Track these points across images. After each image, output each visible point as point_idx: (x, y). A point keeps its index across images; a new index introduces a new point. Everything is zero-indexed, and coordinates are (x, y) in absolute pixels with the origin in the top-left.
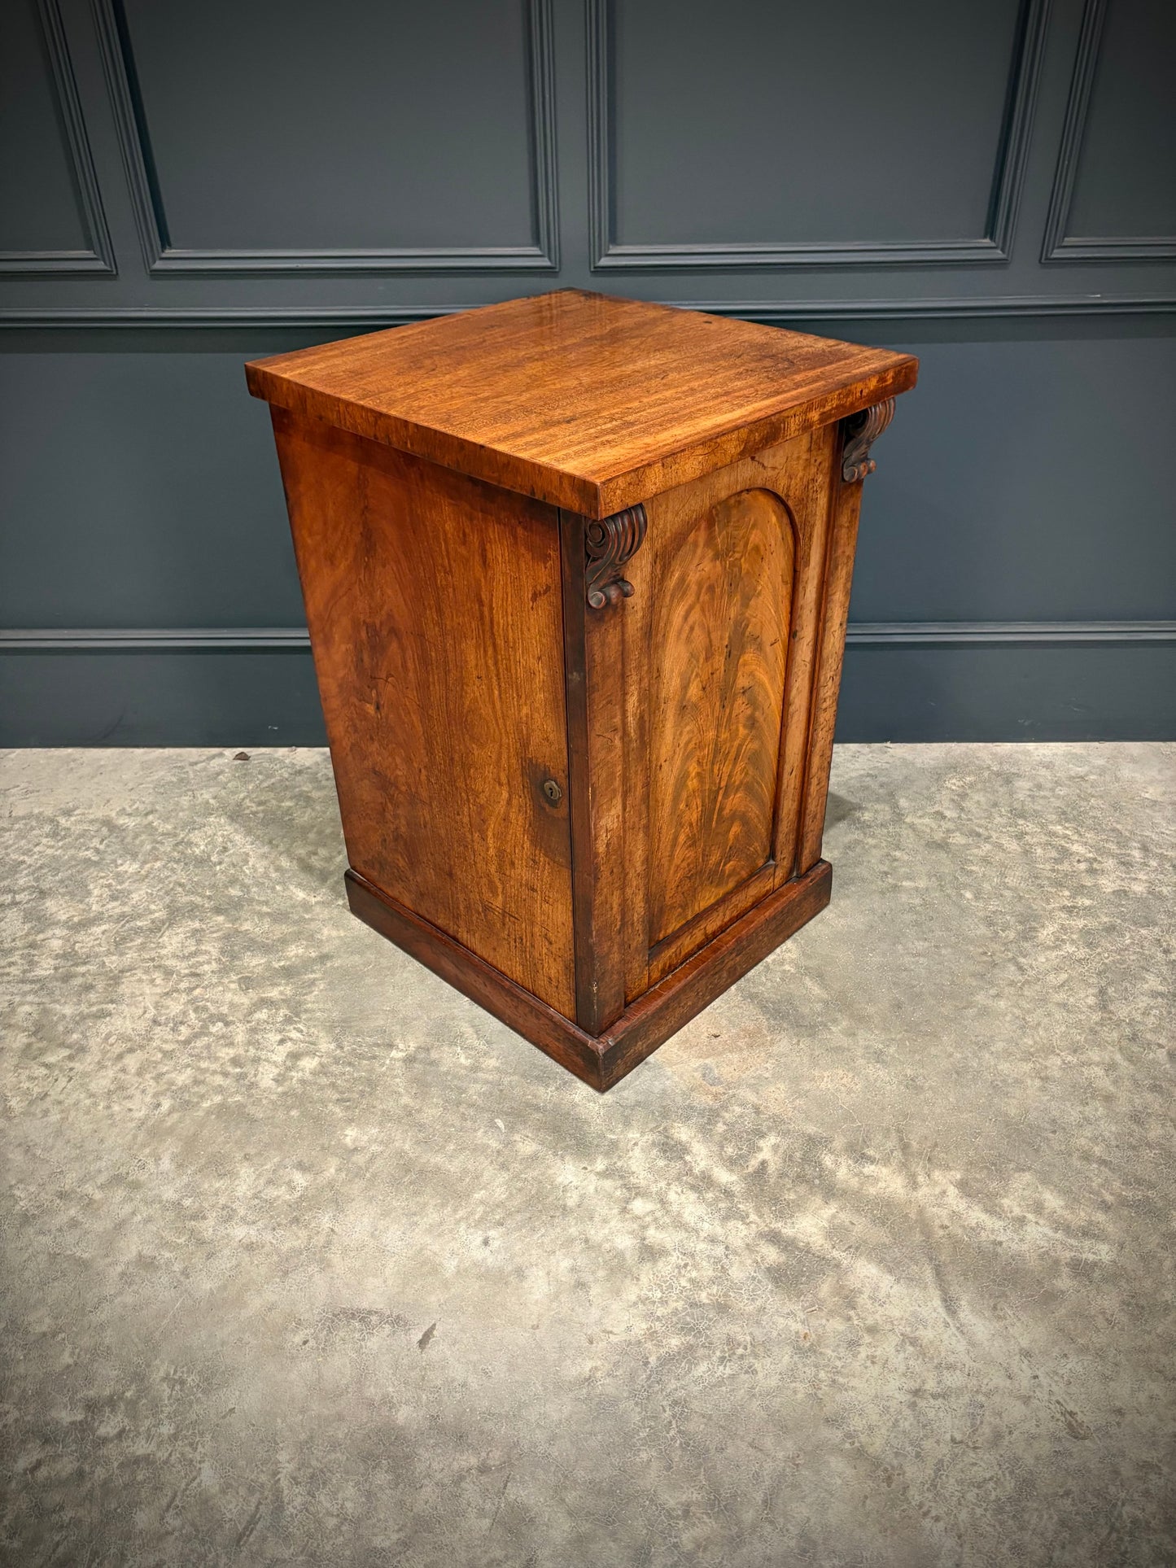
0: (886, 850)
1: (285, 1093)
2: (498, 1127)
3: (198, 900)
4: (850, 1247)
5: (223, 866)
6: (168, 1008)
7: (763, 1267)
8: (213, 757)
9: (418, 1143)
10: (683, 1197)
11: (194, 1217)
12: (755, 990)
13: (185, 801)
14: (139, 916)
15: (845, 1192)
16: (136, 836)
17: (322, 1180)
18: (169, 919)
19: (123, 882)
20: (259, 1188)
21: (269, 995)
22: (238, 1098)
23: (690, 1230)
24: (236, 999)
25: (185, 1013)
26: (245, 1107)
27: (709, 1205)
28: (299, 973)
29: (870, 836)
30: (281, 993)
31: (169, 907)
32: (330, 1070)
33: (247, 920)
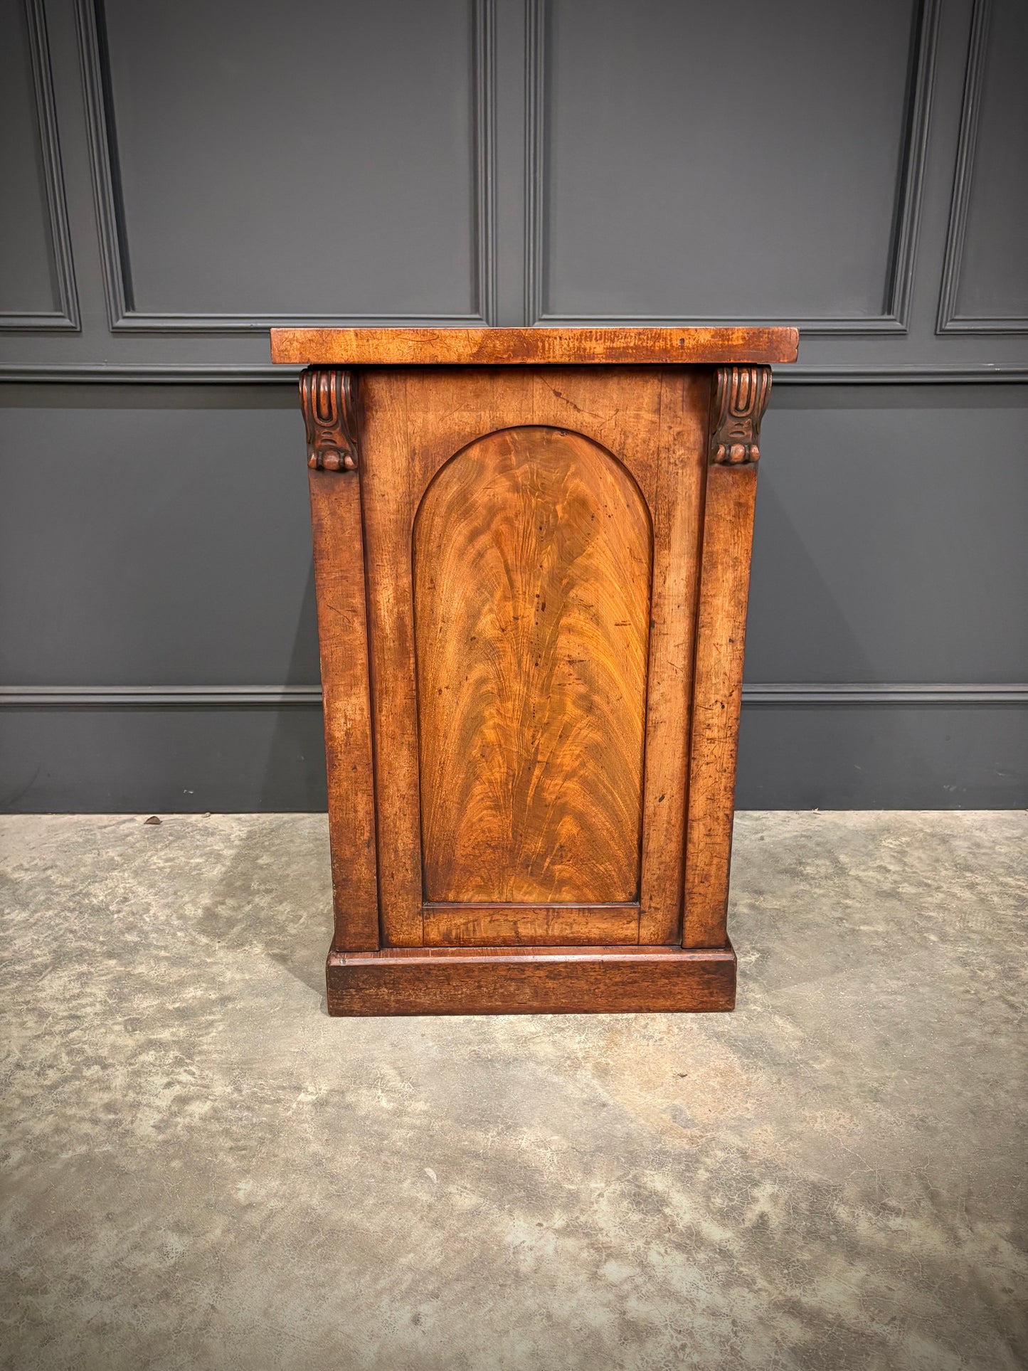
0: (835, 899)
1: (166, 1142)
2: (428, 1177)
3: (90, 945)
4: (894, 1319)
5: (121, 915)
6: (36, 1051)
7: (785, 1347)
8: (124, 822)
9: (329, 1196)
10: (668, 1258)
11: (32, 1291)
12: (720, 1029)
13: (89, 858)
14: (20, 961)
15: (871, 1251)
16: (30, 888)
17: (203, 1244)
18: (53, 964)
19: (8, 929)
20: (121, 1255)
21: (159, 1036)
22: (108, 1148)
23: (682, 1300)
24: (120, 1041)
25: (55, 1057)
26: (114, 1157)
27: (703, 1268)
28: (195, 1015)
29: (816, 887)
30: (173, 1034)
31: (55, 951)
32: (225, 1115)
33: (141, 964)
